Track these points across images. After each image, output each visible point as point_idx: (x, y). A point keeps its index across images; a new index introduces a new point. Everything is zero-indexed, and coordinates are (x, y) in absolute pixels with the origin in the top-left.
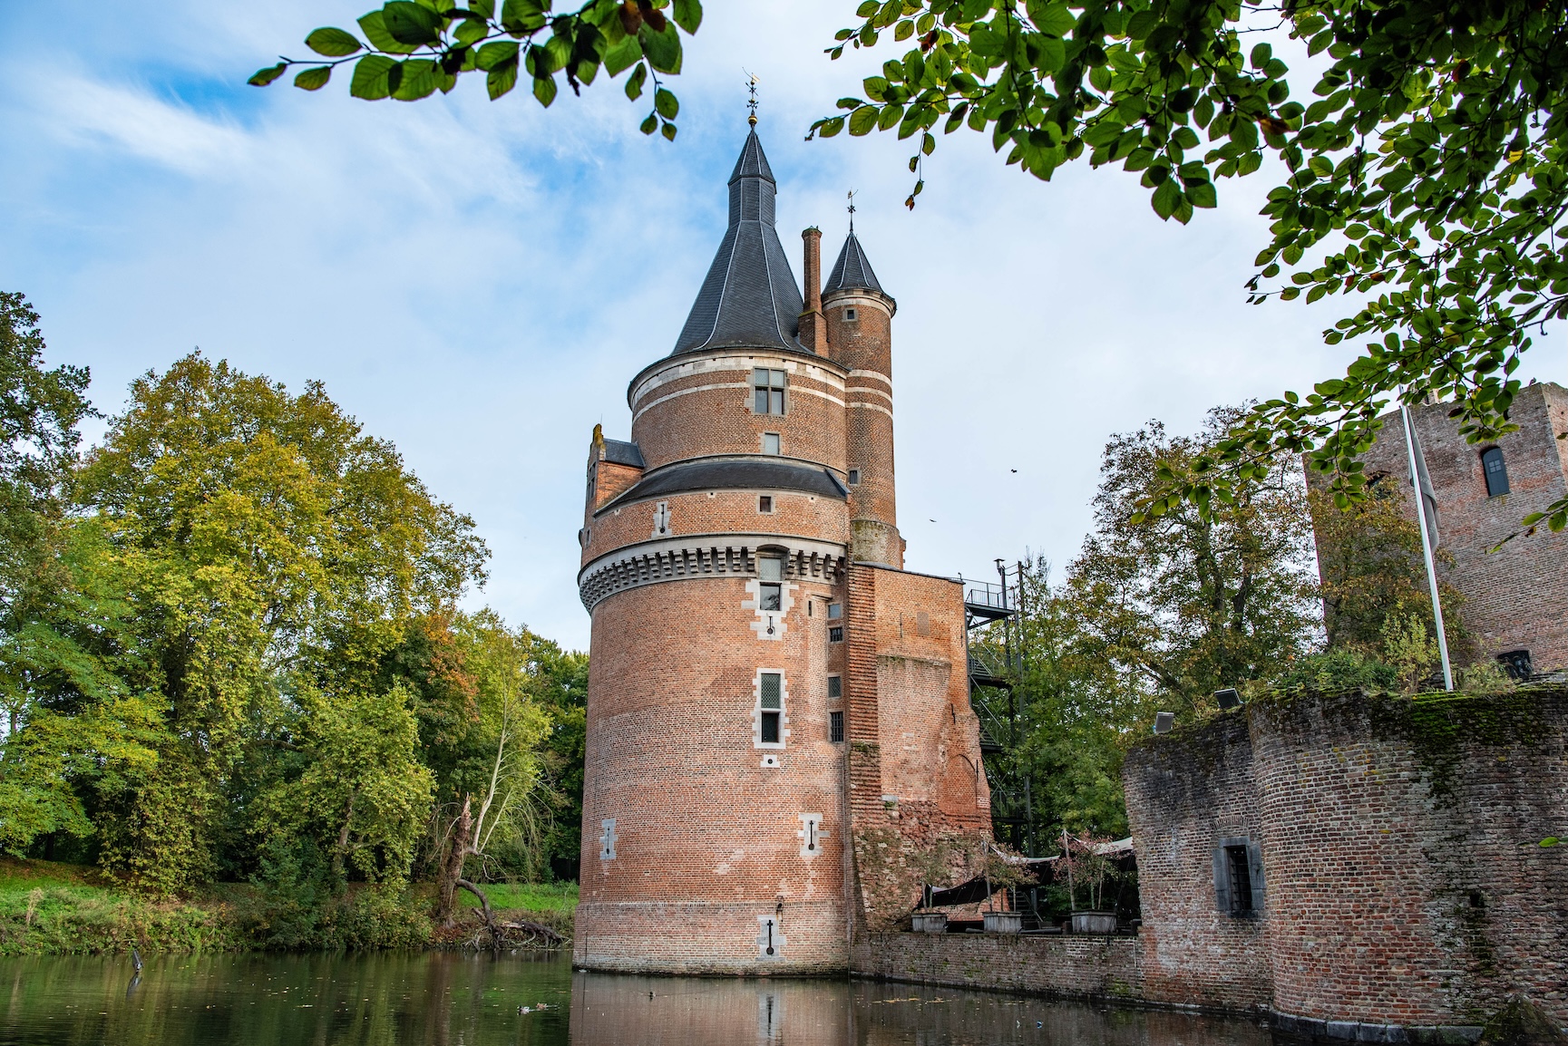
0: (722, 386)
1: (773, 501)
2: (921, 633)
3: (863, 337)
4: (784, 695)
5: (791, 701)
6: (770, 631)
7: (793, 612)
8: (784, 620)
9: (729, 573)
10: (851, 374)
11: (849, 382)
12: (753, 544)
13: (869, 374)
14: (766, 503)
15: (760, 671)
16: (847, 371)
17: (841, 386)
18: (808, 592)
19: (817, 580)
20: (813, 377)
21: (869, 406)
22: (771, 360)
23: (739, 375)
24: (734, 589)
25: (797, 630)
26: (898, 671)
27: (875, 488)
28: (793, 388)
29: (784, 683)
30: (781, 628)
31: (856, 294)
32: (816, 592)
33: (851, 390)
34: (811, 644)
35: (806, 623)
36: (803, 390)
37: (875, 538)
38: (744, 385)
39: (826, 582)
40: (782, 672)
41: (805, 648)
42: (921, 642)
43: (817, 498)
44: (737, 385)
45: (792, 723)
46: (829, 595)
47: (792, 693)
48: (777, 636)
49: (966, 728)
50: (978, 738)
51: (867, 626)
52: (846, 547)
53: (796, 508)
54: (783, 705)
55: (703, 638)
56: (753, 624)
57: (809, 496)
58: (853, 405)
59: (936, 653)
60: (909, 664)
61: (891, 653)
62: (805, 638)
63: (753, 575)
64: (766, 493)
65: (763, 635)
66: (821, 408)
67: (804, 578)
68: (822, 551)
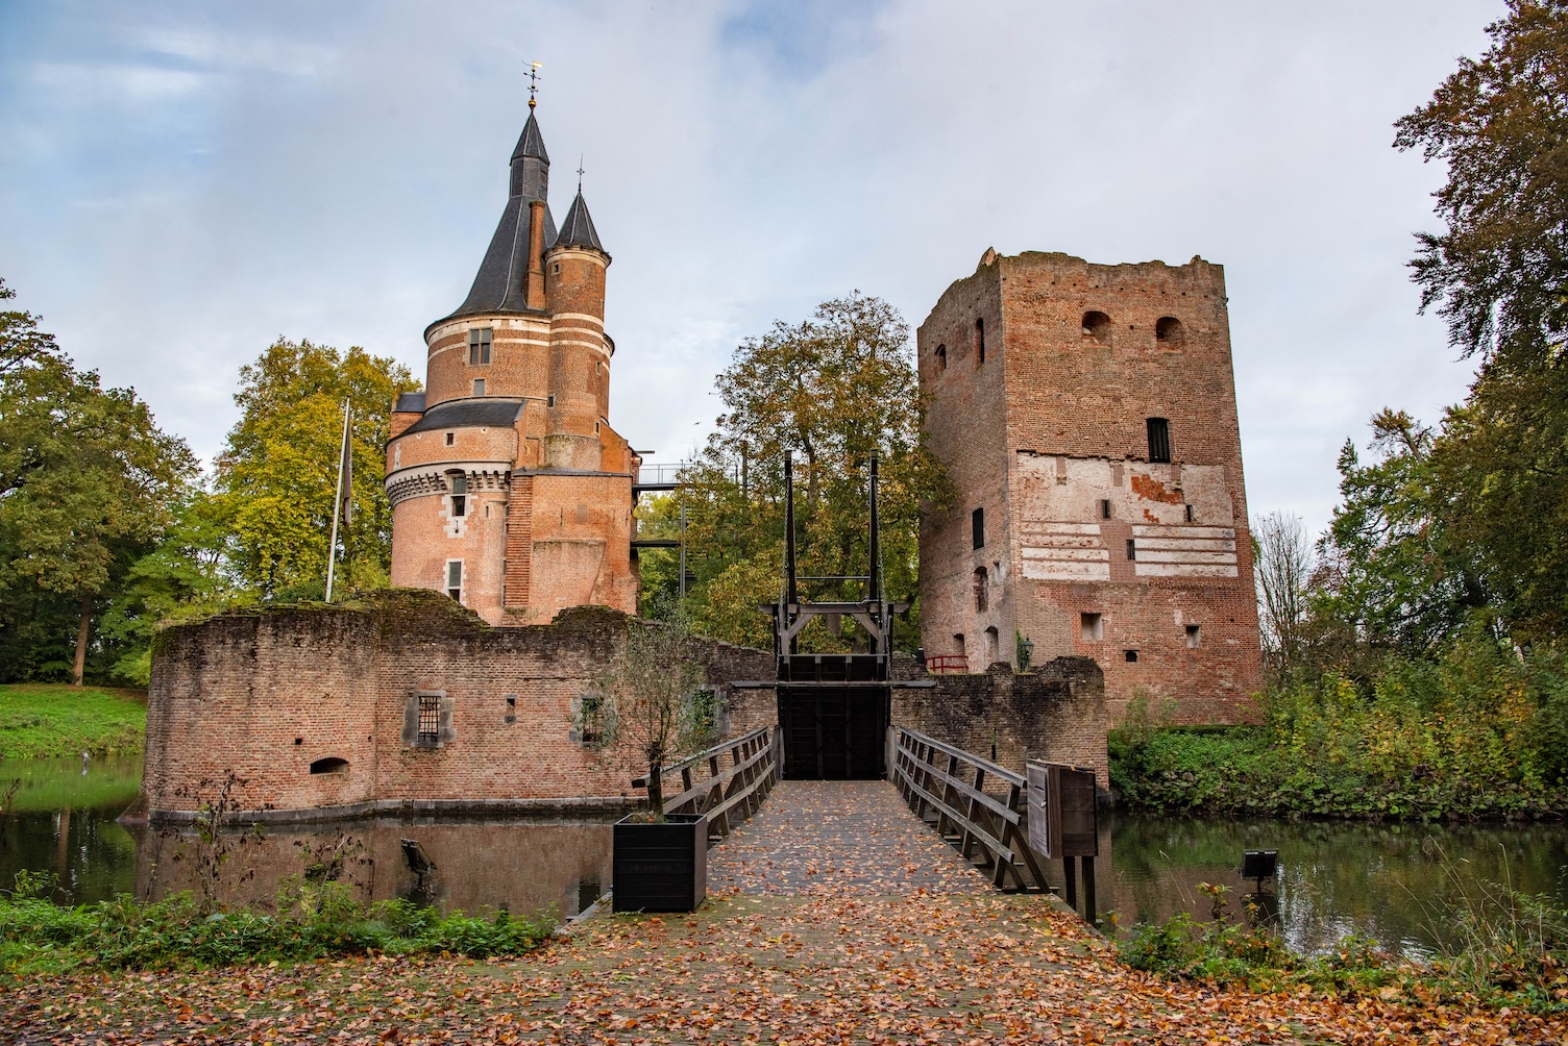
0: (451, 347)
1: (455, 436)
2: (580, 519)
3: (564, 286)
4: (464, 576)
5: (469, 581)
6: (457, 531)
7: (473, 515)
8: (466, 523)
9: (432, 492)
10: (554, 319)
11: (553, 325)
12: (441, 470)
13: (567, 316)
14: (450, 438)
15: (449, 560)
16: (550, 317)
17: (546, 330)
18: (484, 500)
19: (492, 490)
20: (515, 328)
21: (565, 342)
22: (482, 322)
23: (458, 338)
24: (435, 503)
25: (475, 529)
26: (555, 552)
27: (566, 409)
28: (498, 340)
29: (463, 568)
30: (463, 528)
31: (560, 251)
32: (491, 499)
33: (554, 331)
34: (486, 539)
35: (482, 522)
36: (506, 341)
37: (562, 448)
38: (463, 344)
39: (501, 490)
40: (462, 560)
41: (481, 541)
42: (579, 528)
43: (487, 429)
44: (458, 345)
45: (468, 596)
46: (504, 500)
47: (469, 575)
48: (461, 535)
49: (625, 589)
50: (635, 596)
51: (524, 521)
52: (512, 463)
53: (471, 440)
54: (462, 584)
55: (418, 541)
56: (445, 527)
57: (481, 429)
58: (554, 343)
59: (593, 534)
60: (565, 546)
61: (551, 539)
62: (481, 534)
63: (446, 492)
64: (450, 431)
65: (452, 535)
66: (521, 352)
67: (481, 490)
68: (490, 468)
